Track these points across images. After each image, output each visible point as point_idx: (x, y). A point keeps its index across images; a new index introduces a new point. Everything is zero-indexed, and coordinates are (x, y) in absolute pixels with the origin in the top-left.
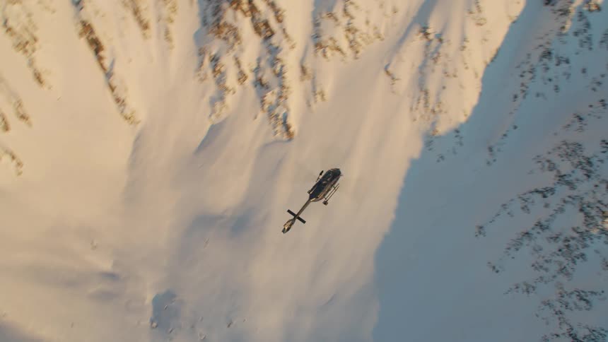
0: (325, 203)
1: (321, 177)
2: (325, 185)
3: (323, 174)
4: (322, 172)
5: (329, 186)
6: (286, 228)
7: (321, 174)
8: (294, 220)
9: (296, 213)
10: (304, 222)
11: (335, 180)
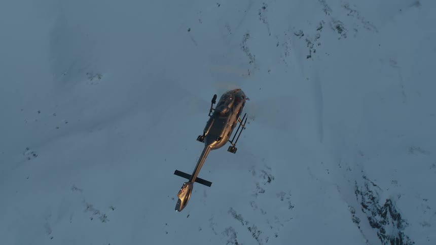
0: (232, 150)
1: (215, 106)
2: (227, 114)
3: (217, 101)
4: (215, 97)
5: (234, 117)
6: (182, 200)
7: (213, 101)
8: (190, 183)
9: (191, 173)
10: (208, 184)
11: (240, 105)
